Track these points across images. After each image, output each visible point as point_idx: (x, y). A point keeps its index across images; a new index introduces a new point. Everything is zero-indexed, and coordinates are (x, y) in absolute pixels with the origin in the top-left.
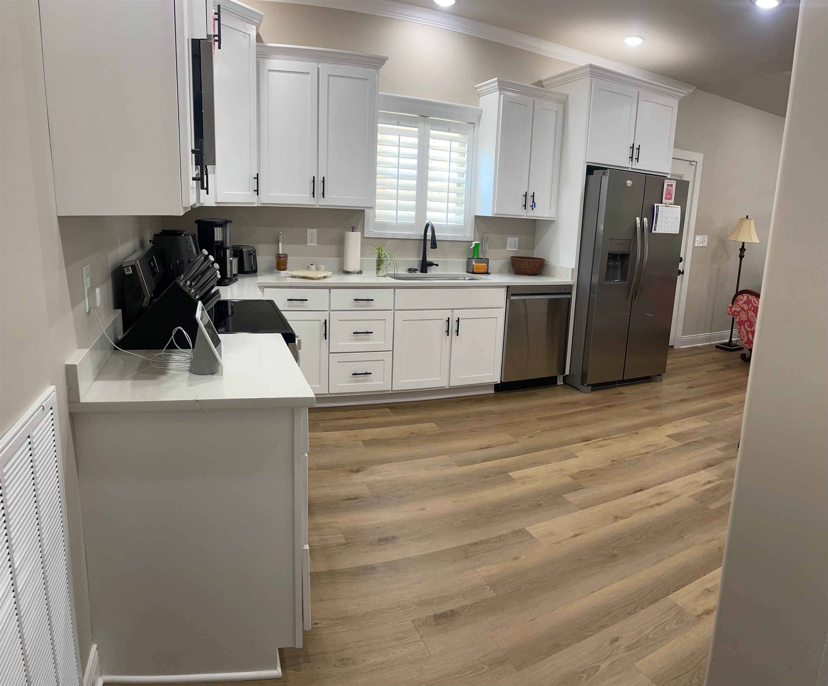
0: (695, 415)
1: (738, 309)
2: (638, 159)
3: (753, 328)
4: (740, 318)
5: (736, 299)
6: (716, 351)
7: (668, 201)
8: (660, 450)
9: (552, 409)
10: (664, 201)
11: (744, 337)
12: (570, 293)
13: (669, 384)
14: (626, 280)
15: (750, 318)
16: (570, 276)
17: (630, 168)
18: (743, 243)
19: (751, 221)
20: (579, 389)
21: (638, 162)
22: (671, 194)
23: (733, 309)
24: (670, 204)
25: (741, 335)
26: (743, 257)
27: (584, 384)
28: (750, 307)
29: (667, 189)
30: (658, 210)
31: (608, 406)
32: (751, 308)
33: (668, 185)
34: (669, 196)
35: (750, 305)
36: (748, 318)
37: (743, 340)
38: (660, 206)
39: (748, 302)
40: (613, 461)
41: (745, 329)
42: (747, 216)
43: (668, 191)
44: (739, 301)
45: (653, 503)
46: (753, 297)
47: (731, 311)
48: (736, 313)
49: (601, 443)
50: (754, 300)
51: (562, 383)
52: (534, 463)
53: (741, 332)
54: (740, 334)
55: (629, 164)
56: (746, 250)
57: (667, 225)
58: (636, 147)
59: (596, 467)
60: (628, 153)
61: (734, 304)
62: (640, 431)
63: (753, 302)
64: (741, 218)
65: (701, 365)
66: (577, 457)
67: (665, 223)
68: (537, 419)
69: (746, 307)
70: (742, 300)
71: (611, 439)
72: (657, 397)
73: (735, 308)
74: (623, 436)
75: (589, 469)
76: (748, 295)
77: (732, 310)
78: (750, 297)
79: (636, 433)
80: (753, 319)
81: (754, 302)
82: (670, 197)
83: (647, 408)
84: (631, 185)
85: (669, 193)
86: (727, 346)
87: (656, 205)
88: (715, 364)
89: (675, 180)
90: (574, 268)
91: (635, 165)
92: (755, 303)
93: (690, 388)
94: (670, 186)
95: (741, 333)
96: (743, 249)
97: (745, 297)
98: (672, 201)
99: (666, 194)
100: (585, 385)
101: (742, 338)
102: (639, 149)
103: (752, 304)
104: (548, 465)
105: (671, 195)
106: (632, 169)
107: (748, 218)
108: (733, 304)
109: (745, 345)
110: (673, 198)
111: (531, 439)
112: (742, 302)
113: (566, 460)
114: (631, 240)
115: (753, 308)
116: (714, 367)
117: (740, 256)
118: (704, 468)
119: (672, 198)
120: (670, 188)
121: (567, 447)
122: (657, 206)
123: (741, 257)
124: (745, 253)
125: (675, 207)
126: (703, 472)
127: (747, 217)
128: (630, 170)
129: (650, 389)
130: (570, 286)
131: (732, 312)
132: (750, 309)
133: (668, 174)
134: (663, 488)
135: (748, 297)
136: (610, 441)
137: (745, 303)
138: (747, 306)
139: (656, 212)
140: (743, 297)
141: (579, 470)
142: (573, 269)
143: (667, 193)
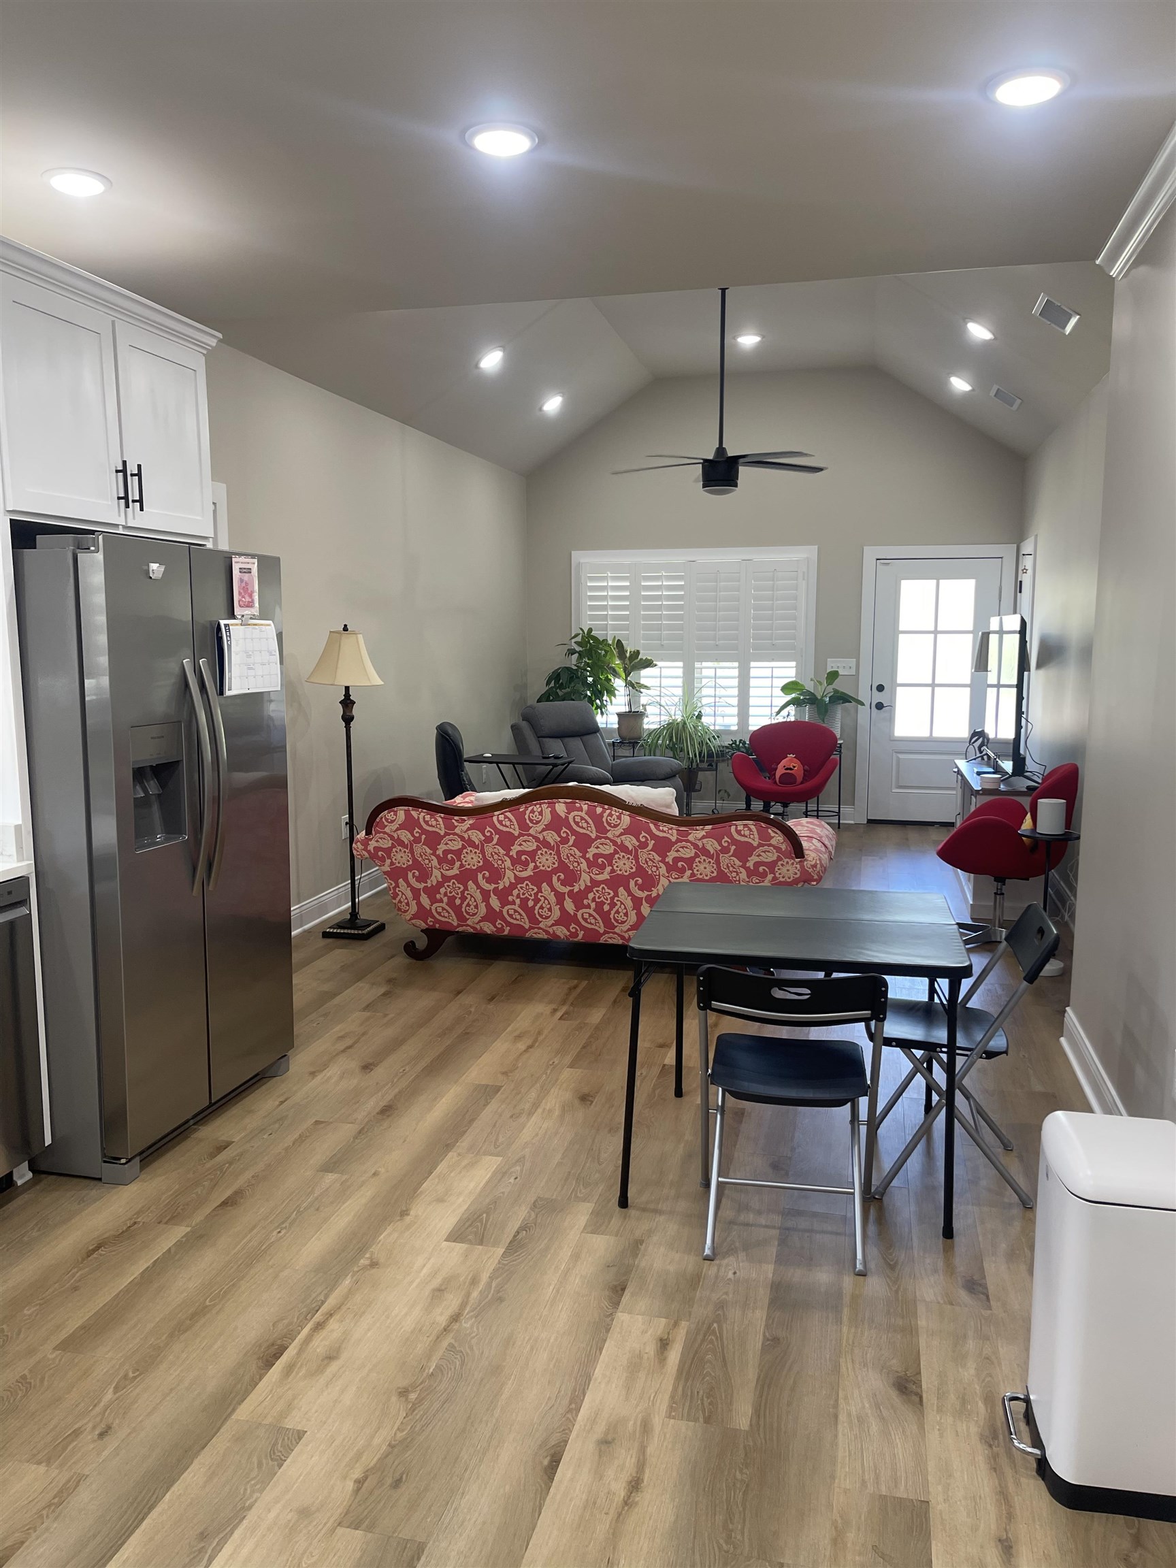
0: (448, 1147)
1: (387, 844)
2: (141, 501)
3: (429, 881)
4: (392, 864)
5: (378, 820)
6: (332, 949)
7: (247, 612)
8: (475, 1294)
9: (76, 1289)
10: (238, 611)
11: (408, 904)
12: (25, 902)
13: (313, 1074)
14: (180, 832)
15: (420, 859)
16: (12, 849)
17: (121, 527)
18: (347, 688)
19: (359, 635)
20: (100, 1179)
21: (142, 509)
22: (249, 591)
23: (372, 845)
24: (251, 618)
25: (400, 902)
26: (352, 718)
27: (120, 1159)
28: (417, 835)
29: (241, 580)
30: (230, 636)
31: (224, 1204)
32: (420, 837)
33: (241, 570)
34: (248, 599)
35: (417, 830)
36: (415, 860)
37: (406, 911)
38: (232, 625)
39: (409, 824)
40: (404, 1393)
41: (409, 885)
42: (345, 626)
43: (243, 584)
44: (386, 823)
45: (619, 1489)
46: (422, 812)
47: (366, 849)
48: (380, 853)
49: (320, 1344)
50: (424, 818)
51: (30, 1175)
52: (203, 1536)
53: (400, 893)
54: (398, 899)
55: (119, 516)
56: (355, 703)
57: (251, 673)
58: (131, 468)
59: (381, 1440)
60: (114, 485)
61: (373, 832)
62: (377, 1250)
63: (423, 823)
64: (331, 632)
65: (334, 995)
66: (300, 1435)
67: (246, 667)
68: (64, 1346)
69: (405, 836)
70: (392, 822)
71: (330, 1315)
72: (317, 1123)
73: (377, 841)
74: (350, 1293)
75: (369, 1459)
76: (406, 808)
77: (371, 848)
78: (414, 814)
79: (374, 1264)
80: (427, 862)
81: (427, 823)
82: (250, 600)
83: (328, 1167)
84: (161, 576)
85: (246, 590)
86: (348, 928)
87: (222, 622)
88: (360, 984)
89: (253, 556)
90: (20, 822)
91: (134, 518)
92: (428, 825)
93: (367, 1067)
94: (245, 570)
95: (399, 897)
96: (347, 703)
97: (401, 813)
98: (255, 610)
99: (240, 593)
100: (123, 1161)
101: (404, 907)
102: (139, 475)
103: (421, 827)
104: (251, 1516)
105: (251, 596)
106: (125, 527)
107: (347, 630)
108: (371, 833)
109: (413, 921)
110: (257, 605)
111: (112, 1443)
112: (395, 826)
113: (280, 1466)
114: (180, 722)
115: (424, 836)
116: (366, 991)
117: (343, 718)
118: (616, 1304)
119: (253, 601)
120: (246, 577)
121: (243, 1412)
122: (226, 625)
123: (348, 719)
124: (356, 711)
125: (262, 625)
126: (622, 1317)
127: (345, 628)
128: (121, 531)
129: (282, 1103)
130: (22, 881)
131: (369, 852)
132: (417, 840)
133: (206, 538)
134: (593, 1421)
135: (407, 813)
136: (333, 1324)
137: (401, 827)
138: (409, 834)
139: (228, 641)
140: (396, 815)
141: (350, 1486)
142: (18, 828)
143: (242, 591)
